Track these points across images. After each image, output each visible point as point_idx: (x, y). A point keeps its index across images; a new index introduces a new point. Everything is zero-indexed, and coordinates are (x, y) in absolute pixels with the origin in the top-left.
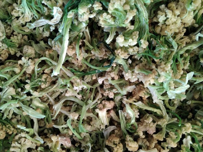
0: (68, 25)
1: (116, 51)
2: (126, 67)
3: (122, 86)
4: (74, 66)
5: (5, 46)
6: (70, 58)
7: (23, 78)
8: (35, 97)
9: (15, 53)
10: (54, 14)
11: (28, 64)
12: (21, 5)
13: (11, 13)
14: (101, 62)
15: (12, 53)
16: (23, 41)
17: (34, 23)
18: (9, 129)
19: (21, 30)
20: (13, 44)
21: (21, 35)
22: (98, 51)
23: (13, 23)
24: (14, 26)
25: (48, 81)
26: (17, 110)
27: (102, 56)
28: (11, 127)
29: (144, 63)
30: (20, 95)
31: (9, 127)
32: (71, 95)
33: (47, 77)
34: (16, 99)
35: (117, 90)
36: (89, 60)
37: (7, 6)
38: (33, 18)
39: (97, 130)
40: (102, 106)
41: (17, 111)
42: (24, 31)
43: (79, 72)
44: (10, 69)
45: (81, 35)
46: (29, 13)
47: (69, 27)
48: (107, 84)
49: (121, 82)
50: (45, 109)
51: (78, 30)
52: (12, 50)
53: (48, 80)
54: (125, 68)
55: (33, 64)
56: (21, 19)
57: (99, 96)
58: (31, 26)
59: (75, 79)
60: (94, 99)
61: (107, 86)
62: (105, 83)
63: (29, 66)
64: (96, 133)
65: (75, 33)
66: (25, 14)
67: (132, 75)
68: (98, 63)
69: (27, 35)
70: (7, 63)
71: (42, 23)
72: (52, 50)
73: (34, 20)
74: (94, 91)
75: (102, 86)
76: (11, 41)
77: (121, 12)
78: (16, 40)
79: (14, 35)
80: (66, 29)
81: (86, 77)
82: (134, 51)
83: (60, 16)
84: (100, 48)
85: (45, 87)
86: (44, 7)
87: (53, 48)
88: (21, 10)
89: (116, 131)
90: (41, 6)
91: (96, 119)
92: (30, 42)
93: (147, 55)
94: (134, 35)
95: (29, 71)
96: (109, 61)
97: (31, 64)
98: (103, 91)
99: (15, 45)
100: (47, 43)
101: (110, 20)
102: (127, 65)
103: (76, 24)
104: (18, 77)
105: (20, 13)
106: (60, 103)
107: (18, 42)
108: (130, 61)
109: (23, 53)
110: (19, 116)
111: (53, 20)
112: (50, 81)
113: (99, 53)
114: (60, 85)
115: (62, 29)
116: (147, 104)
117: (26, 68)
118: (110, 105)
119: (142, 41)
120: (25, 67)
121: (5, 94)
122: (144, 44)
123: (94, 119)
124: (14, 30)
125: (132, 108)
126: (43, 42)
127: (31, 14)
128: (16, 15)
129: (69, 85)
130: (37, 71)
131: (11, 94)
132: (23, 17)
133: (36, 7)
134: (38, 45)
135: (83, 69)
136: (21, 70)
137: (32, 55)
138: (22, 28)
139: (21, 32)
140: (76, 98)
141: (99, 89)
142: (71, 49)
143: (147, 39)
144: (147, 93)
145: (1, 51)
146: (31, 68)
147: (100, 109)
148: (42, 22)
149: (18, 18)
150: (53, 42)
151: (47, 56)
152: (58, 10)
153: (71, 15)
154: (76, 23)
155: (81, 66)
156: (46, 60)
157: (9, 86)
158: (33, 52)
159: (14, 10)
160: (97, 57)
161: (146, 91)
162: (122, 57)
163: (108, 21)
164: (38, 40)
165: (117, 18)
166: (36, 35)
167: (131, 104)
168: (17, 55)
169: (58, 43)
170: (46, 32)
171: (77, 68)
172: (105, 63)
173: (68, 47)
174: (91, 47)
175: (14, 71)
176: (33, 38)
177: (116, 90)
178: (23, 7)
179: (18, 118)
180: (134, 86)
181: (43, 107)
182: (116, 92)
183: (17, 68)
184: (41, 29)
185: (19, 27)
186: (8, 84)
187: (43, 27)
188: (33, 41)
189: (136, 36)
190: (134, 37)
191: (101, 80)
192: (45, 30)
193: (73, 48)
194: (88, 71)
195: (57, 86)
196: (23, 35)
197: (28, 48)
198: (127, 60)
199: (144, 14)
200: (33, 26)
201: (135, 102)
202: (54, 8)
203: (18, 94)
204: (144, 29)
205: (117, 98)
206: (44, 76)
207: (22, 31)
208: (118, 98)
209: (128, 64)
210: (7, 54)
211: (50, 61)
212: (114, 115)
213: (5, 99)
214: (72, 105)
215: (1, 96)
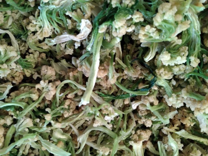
0: (99, 42)
1: (157, 71)
2: (169, 89)
3: (162, 112)
4: (102, 89)
5: (20, 68)
6: (100, 81)
7: (42, 105)
8: (55, 128)
9: (31, 75)
10: (81, 28)
11: (48, 88)
12: (39, 18)
13: (26, 27)
14: (136, 82)
15: (28, 74)
16: (40, 59)
17: (54, 39)
19: (38, 47)
20: (29, 64)
21: (38, 52)
22: (133, 70)
23: (29, 39)
24: (30, 43)
25: (72, 108)
26: (35, 144)
27: (137, 76)
29: (192, 85)
30: (38, 126)
32: (100, 125)
33: (71, 103)
34: (34, 132)
35: (157, 117)
36: (120, 81)
37: (22, 18)
38: (54, 33)
40: (137, 138)
41: (35, 146)
42: (42, 48)
43: (109, 95)
44: (26, 96)
45: (113, 53)
46: (48, 27)
47: (100, 44)
48: (143, 110)
49: (162, 107)
50: (67, 140)
51: (110, 46)
52: (27, 71)
53: (71, 107)
54: (167, 91)
55: (54, 89)
56: (39, 34)
57: (133, 125)
58: (50, 42)
59: (106, 106)
60: (127, 128)
61: (143, 112)
62: (141, 108)
63: (49, 91)
65: (107, 51)
66: (44, 29)
67: (177, 100)
68: (131, 84)
69: (44, 52)
70: (22, 88)
71: (65, 39)
72: (76, 71)
73: (54, 35)
74: (126, 118)
75: (135, 112)
76: (27, 61)
77: (171, 24)
78: (31, 59)
79: (30, 53)
80: (96, 47)
81: (117, 101)
82: (180, 70)
83: (89, 31)
84: (134, 66)
85: (68, 116)
86: (67, 20)
87: (79, 69)
88: (39, 24)
90: (64, 18)
91: (129, 152)
92: (49, 61)
93: (197, 74)
94: (182, 51)
95: (49, 97)
97: (52, 89)
98: (137, 117)
99: (31, 65)
100: (71, 62)
101: (155, 34)
102: (170, 86)
103: (109, 40)
104: (36, 105)
105: (37, 28)
106: (86, 133)
107: (35, 61)
108: (174, 83)
109: (41, 74)
110: (37, 151)
111: (79, 36)
112: (73, 108)
113: (133, 73)
114: (87, 113)
115: (91, 46)
116: (190, 132)
117: (46, 94)
118: (146, 136)
119: (192, 58)
120: (44, 93)
121: (20, 127)
122: (195, 62)
123: (127, 152)
124: (30, 47)
125: (173, 137)
126: (66, 62)
127: (51, 28)
128: (32, 29)
129: (98, 114)
130: (59, 96)
131: (28, 127)
132: (41, 32)
133: (57, 19)
134: (58, 64)
135: (112, 91)
136: (39, 96)
137: (52, 76)
138: (39, 44)
139: (38, 49)
140: (106, 128)
141: (132, 115)
142: (103, 71)
143: (197, 56)
144: (193, 119)
145: (15, 73)
146: (53, 93)
147: (136, 141)
148: (65, 37)
149: (34, 33)
150: (78, 61)
151: (71, 78)
152: (87, 24)
153: (103, 28)
154: (108, 38)
155: (110, 88)
156: (70, 83)
157: (25, 117)
158: (54, 74)
159: (31, 24)
160: (131, 77)
162: (166, 77)
163: (151, 35)
164: (58, 58)
165: (164, 31)
166: (56, 52)
167: (171, 133)
168: (33, 77)
169: (85, 64)
170: (70, 49)
171: (106, 91)
172: (141, 84)
173: (99, 68)
174: (124, 66)
175: (30, 98)
176: (52, 55)
177: (155, 118)
178: (41, 20)
179: (35, 152)
180: (176, 112)
181: (65, 139)
182: (156, 120)
183: (34, 94)
184: (63, 46)
185: (36, 43)
186: (24, 115)
187: (66, 43)
188: (52, 59)
189: (185, 53)
190: (183, 53)
191: (135, 105)
192: (68, 47)
193: (105, 70)
194: (119, 94)
195: (83, 115)
196: (40, 53)
197: (47, 69)
198: (170, 80)
199: (196, 24)
200: (53, 42)
201: (177, 130)
202: (83, 20)
203: (35, 125)
204: (193, 43)
205: (155, 127)
206: (67, 102)
207: (40, 48)
208: (157, 126)
209: (172, 86)
210: (22, 77)
211: (74, 85)
212: (151, 147)
213: (21, 132)
214: (99, 135)
215: (15, 128)
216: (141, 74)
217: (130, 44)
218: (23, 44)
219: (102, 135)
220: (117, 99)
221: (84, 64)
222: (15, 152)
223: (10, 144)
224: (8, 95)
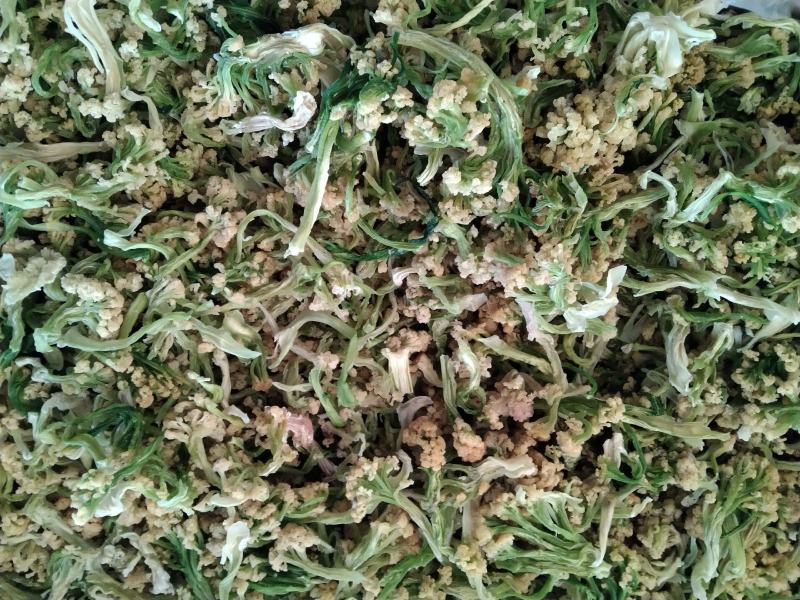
0: (330, 137)
1: (440, 205)
2: (464, 245)
3: (451, 293)
4: (333, 237)
5: (165, 175)
6: (328, 216)
7: (204, 259)
8: (231, 308)
9: (183, 193)
10: (295, 107)
11: (221, 223)
12: (215, 78)
13: (181, 94)
14: (403, 229)
15: (178, 192)
16: (204, 162)
17: (240, 122)
18: (164, 385)
19: (204, 136)
20: (182, 171)
21: (201, 147)
22: (397, 201)
23: (187, 117)
24: (187, 125)
25: (267, 271)
26: (185, 338)
27: (406, 215)
28: (169, 378)
29: (507, 238)
30: (195, 299)
31: (164, 379)
32: (323, 309)
33: (265, 260)
34: (186, 310)
35: (440, 302)
36: (372, 223)
37: (173, 72)
38: (240, 110)
39: (383, 404)
40: (399, 343)
41: (183, 342)
42: (211, 139)
43: (346, 251)
44: (174, 234)
45: (358, 161)
46: (231, 97)
47: (333, 141)
48: (414, 286)
49: (452, 282)
50: (252, 340)
51: (353, 148)
52: (179, 185)
53: (266, 267)
54: (460, 247)
55: (234, 225)
56: (210, 110)
57: (393, 318)
58: (231, 128)
59: (336, 267)
60: (379, 323)
61: (414, 291)
62: (410, 283)
63: (224, 228)
64: (378, 414)
65: (344, 156)
66: (222, 99)
67: (479, 267)
68: (396, 231)
69: (215, 149)
70: (166, 219)
71: (261, 125)
72: (282, 192)
73: (241, 114)
74: (379, 303)
75: (400, 292)
76: (177, 163)
77: (456, 117)
78: (190, 159)
79: (184, 148)
80: (325, 145)
81: (362, 265)
82: (485, 207)
83: (309, 114)
84: (401, 194)
85: (259, 285)
86: (271, 86)
87: (287, 189)
88: (211, 89)
89: (431, 410)
90: (264, 83)
91: (380, 374)
92: (223, 169)
93: (517, 218)
94: (488, 170)
95: (222, 242)
96: (424, 229)
97: (230, 224)
98: (403, 302)
99: (186, 172)
100: (272, 175)
101: (431, 133)
102: (467, 239)
103: (349, 135)
104: (193, 255)
105: (208, 96)
106: (292, 328)
107: (193, 166)
108: (474, 232)
109: (207, 194)
110: (185, 355)
111: (290, 121)
113: (398, 207)
114: (298, 280)
115: (314, 143)
116: (513, 345)
117: (216, 234)
118: (419, 341)
119: (504, 184)
120: (211, 232)
121: (160, 295)
122: (510, 193)
123: (377, 374)
124: (185, 133)
125: (474, 350)
126: (260, 172)
127: (236, 98)
128: (197, 98)
129: (320, 282)
130: (242, 242)
131: (176, 297)
132: (215, 105)
133: (250, 82)
134: (244, 175)
135: (355, 244)
136: (201, 240)
137: (229, 200)
138: (206, 130)
139: (203, 140)
140: (335, 318)
141: (393, 299)
142: (334, 195)
143: (516, 180)
144: (515, 315)
145: (149, 187)
146: (230, 233)
147: (394, 350)
148: (262, 122)
149: (199, 105)
150: (286, 173)
151: (269, 206)
152: (307, 100)
153: (338, 113)
154: (348, 131)
155: (351, 237)
156: (266, 216)
157: (170, 276)
158: (234, 195)
159: (194, 88)
160: (394, 217)
161: (511, 310)
162: (456, 219)
163: (426, 133)
164: (243, 162)
165: (447, 129)
166: (240, 150)
167: (472, 342)
168: (189, 200)
169: (301, 178)
170: (271, 146)
171: (340, 243)
172: (414, 232)
173: (326, 188)
174: (380, 191)
175: (182, 240)
176: (229, 155)
177: (435, 302)
178: (218, 83)
179: (182, 359)
180: (481, 297)
181: (248, 337)
182: (436, 307)
183: (192, 231)
184: (258, 138)
185: (199, 126)
186: (169, 272)
187: (263, 133)
188: (228, 164)
189: (491, 173)
190: (486, 173)
191: (398, 276)
192: (268, 142)
193: (338, 192)
194: (367, 251)
195: (290, 284)
196: (206, 149)
197: (220, 183)
198: (468, 228)
199: (512, 120)
200: (237, 128)
201: (483, 336)
202: (298, 93)
203: (190, 296)
204: (510, 156)
205: (438, 325)
206: (259, 257)
207: (207, 137)
208: (441, 325)
209: (470, 238)
210: (164, 196)
211: (275, 220)
212: (428, 369)
213: (159, 307)
214: (320, 339)
215: (148, 301)
216: (415, 212)
218: (171, 125)
219: (327, 340)
220: (363, 259)
221: (298, 177)
222: (143, 351)
223: (131, 334)
224: (137, 230)
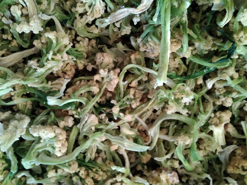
0: (167, 8)
1: (235, 36)
3: (244, 86)
7: (103, 100)
8: (123, 122)
9: (84, 67)
11: (109, 78)
13: (71, 11)
15: (81, 66)
16: (90, 48)
17: (109, 18)
18: (97, 174)
19: (88, 32)
20: (80, 54)
21: (87, 39)
22: (205, 41)
23: (78, 23)
24: (79, 28)
25: (138, 98)
26: (102, 145)
27: (209, 48)
28: (99, 170)
30: (104, 123)
31: (97, 170)
33: (135, 92)
34: (100, 130)
35: (239, 92)
38: (106, 11)
39: (210, 154)
40: (218, 121)
41: (102, 147)
42: (92, 33)
43: (178, 76)
44: (86, 89)
45: (184, 20)
46: (100, 4)
47: (170, 11)
48: (221, 87)
49: (242, 80)
50: (136, 137)
51: (180, 13)
52: (80, 63)
53: (137, 96)
55: (117, 77)
58: (103, 23)
61: (220, 90)
62: (218, 86)
63: (111, 80)
64: (208, 159)
66: (94, 7)
69: (94, 38)
70: (78, 83)
71: (121, 15)
73: (107, 13)
76: (77, 51)
78: (82, 48)
79: (78, 42)
85: (136, 107)
88: (88, 2)
91: (209, 139)
92: (101, 48)
95: (111, 88)
97: (114, 77)
98: (214, 98)
99: (82, 54)
103: (177, 6)
104: (97, 99)
105: (87, 7)
106: (157, 125)
107: (85, 50)
109: (97, 64)
110: (103, 153)
111: (140, 6)
112: (140, 97)
114: (159, 99)
115: (157, 16)
117: (107, 85)
120: (104, 84)
121: (85, 126)
123: (207, 140)
124: (78, 33)
126: (122, 44)
127: (103, 4)
128: (80, 10)
129: (173, 97)
130: (123, 85)
131: (94, 124)
132: (91, 12)
134: (112, 49)
136: (100, 89)
137: (109, 64)
139: (88, 34)
140: (181, 115)
145: (65, 67)
146: (115, 82)
147: (216, 125)
148: (122, 13)
150: (139, 40)
151: (133, 62)
154: (176, 4)
156: (133, 68)
157: (88, 114)
158: (111, 61)
159: (78, 4)
160: (201, 51)
164: (111, 42)
168: (88, 69)
170: (127, 28)
171: (174, 73)
172: (215, 57)
174: (195, 37)
175: (89, 92)
177: (236, 93)
179: (102, 156)
181: (134, 135)
182: (237, 96)
183: (94, 86)
184: (118, 25)
185: (85, 27)
186: (87, 111)
187: (121, 21)
188: (105, 45)
191: (210, 83)
192: (124, 25)
193: (179, 41)
197: (103, 56)
200: (107, 22)
203: (101, 121)
205: (235, 105)
206: (132, 91)
207: (90, 32)
208: (238, 104)
210: (74, 71)
211: (137, 68)
212: (233, 130)
213: (86, 132)
214: (169, 126)
215: (79, 130)
216: (214, 45)
217: (194, 12)
218: (69, 31)
219: (173, 126)
220: (189, 79)
221: (149, 39)
222: (82, 157)
223: (73, 149)
224: (65, 92)
